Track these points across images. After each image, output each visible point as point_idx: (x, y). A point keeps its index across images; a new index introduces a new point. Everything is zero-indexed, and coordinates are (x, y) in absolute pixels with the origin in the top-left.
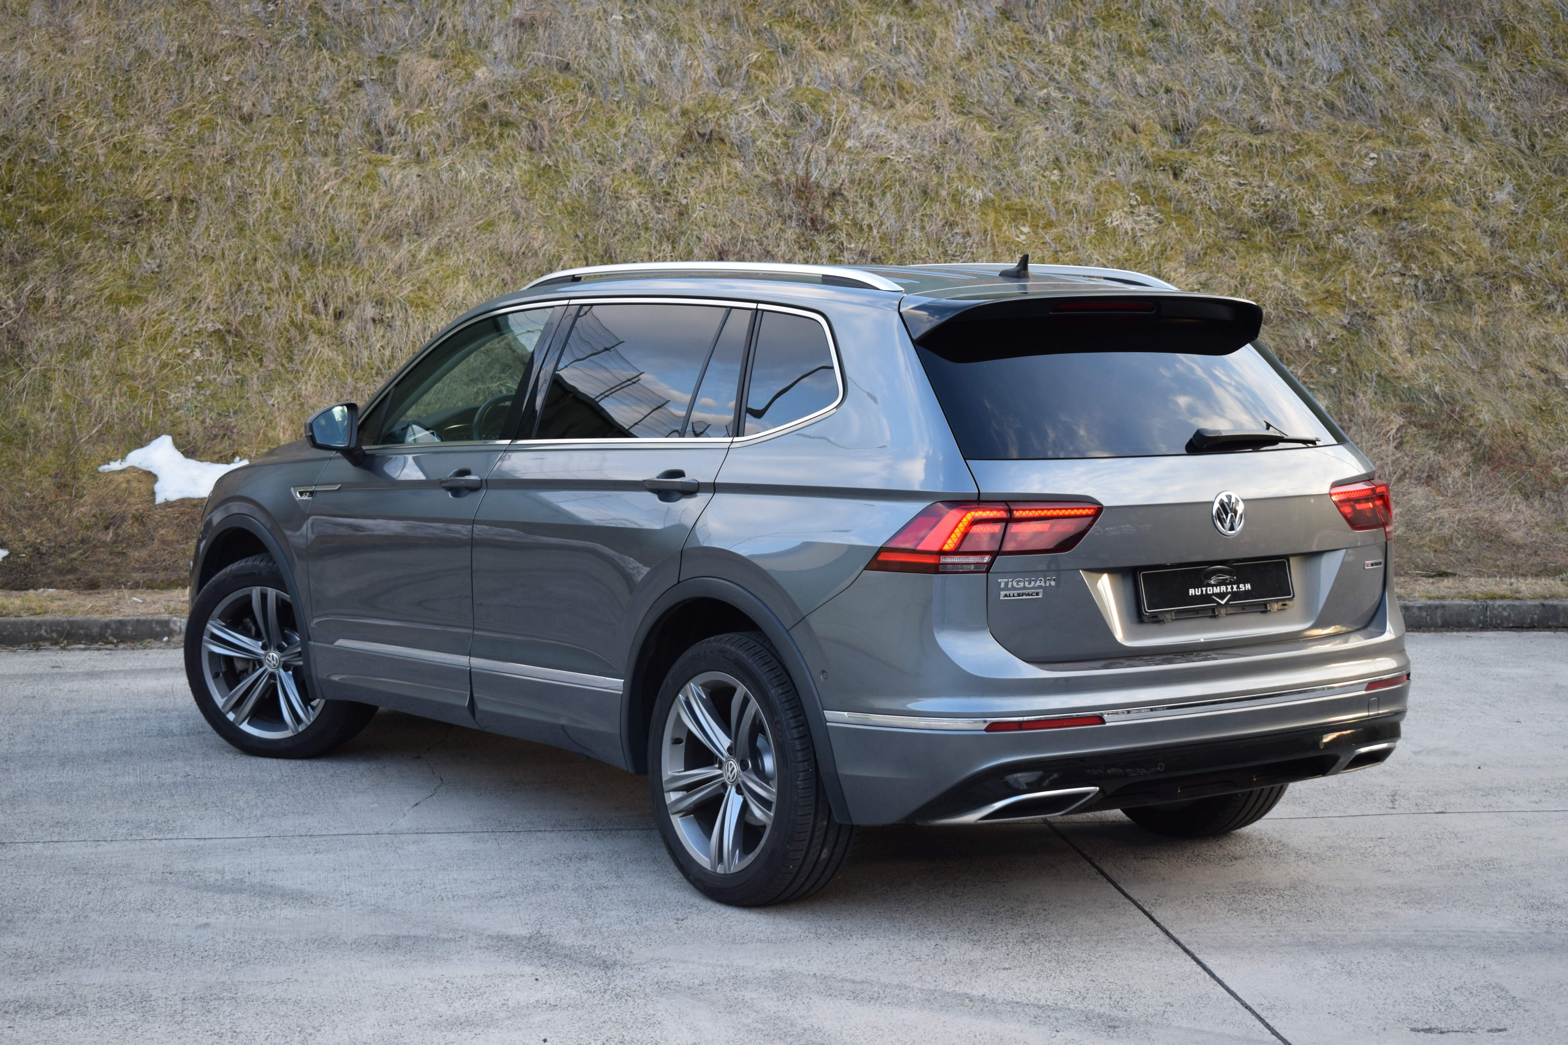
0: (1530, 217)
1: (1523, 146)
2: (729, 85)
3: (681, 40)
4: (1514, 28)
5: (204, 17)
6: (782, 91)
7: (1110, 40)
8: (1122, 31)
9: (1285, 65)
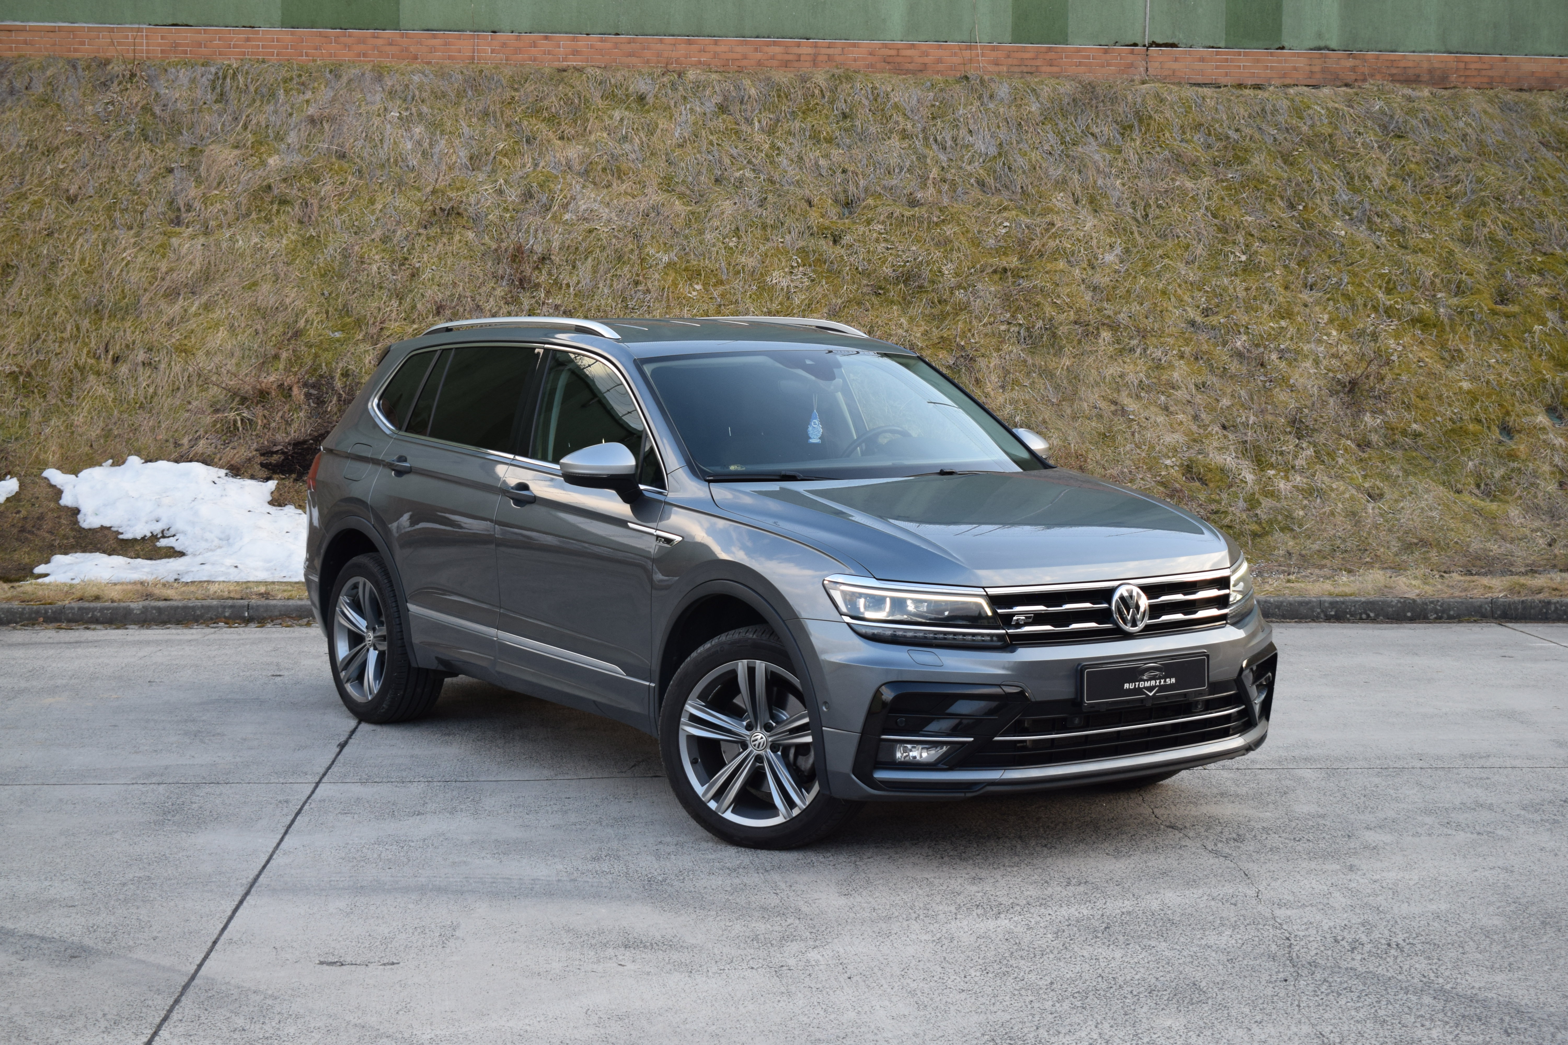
0: (1130, 274)
1: (1138, 216)
2: (479, 169)
3: (442, 133)
4: (1150, 117)
5: (53, 116)
6: (520, 173)
7: (804, 130)
8: (815, 122)
9: (949, 150)
